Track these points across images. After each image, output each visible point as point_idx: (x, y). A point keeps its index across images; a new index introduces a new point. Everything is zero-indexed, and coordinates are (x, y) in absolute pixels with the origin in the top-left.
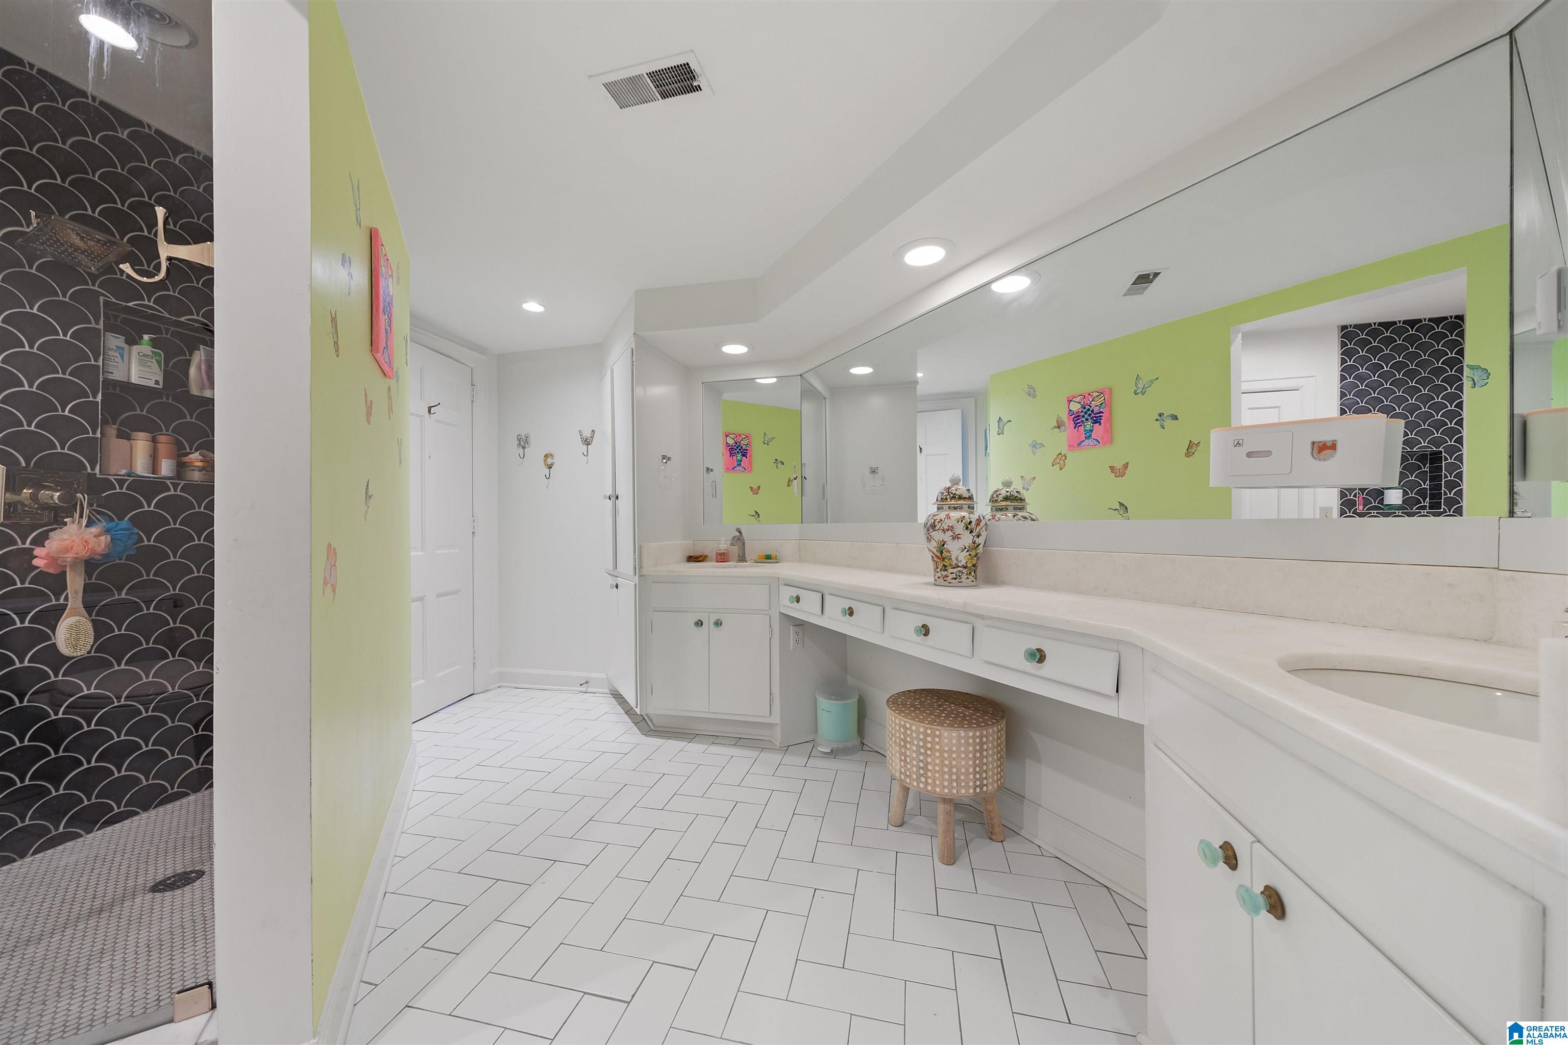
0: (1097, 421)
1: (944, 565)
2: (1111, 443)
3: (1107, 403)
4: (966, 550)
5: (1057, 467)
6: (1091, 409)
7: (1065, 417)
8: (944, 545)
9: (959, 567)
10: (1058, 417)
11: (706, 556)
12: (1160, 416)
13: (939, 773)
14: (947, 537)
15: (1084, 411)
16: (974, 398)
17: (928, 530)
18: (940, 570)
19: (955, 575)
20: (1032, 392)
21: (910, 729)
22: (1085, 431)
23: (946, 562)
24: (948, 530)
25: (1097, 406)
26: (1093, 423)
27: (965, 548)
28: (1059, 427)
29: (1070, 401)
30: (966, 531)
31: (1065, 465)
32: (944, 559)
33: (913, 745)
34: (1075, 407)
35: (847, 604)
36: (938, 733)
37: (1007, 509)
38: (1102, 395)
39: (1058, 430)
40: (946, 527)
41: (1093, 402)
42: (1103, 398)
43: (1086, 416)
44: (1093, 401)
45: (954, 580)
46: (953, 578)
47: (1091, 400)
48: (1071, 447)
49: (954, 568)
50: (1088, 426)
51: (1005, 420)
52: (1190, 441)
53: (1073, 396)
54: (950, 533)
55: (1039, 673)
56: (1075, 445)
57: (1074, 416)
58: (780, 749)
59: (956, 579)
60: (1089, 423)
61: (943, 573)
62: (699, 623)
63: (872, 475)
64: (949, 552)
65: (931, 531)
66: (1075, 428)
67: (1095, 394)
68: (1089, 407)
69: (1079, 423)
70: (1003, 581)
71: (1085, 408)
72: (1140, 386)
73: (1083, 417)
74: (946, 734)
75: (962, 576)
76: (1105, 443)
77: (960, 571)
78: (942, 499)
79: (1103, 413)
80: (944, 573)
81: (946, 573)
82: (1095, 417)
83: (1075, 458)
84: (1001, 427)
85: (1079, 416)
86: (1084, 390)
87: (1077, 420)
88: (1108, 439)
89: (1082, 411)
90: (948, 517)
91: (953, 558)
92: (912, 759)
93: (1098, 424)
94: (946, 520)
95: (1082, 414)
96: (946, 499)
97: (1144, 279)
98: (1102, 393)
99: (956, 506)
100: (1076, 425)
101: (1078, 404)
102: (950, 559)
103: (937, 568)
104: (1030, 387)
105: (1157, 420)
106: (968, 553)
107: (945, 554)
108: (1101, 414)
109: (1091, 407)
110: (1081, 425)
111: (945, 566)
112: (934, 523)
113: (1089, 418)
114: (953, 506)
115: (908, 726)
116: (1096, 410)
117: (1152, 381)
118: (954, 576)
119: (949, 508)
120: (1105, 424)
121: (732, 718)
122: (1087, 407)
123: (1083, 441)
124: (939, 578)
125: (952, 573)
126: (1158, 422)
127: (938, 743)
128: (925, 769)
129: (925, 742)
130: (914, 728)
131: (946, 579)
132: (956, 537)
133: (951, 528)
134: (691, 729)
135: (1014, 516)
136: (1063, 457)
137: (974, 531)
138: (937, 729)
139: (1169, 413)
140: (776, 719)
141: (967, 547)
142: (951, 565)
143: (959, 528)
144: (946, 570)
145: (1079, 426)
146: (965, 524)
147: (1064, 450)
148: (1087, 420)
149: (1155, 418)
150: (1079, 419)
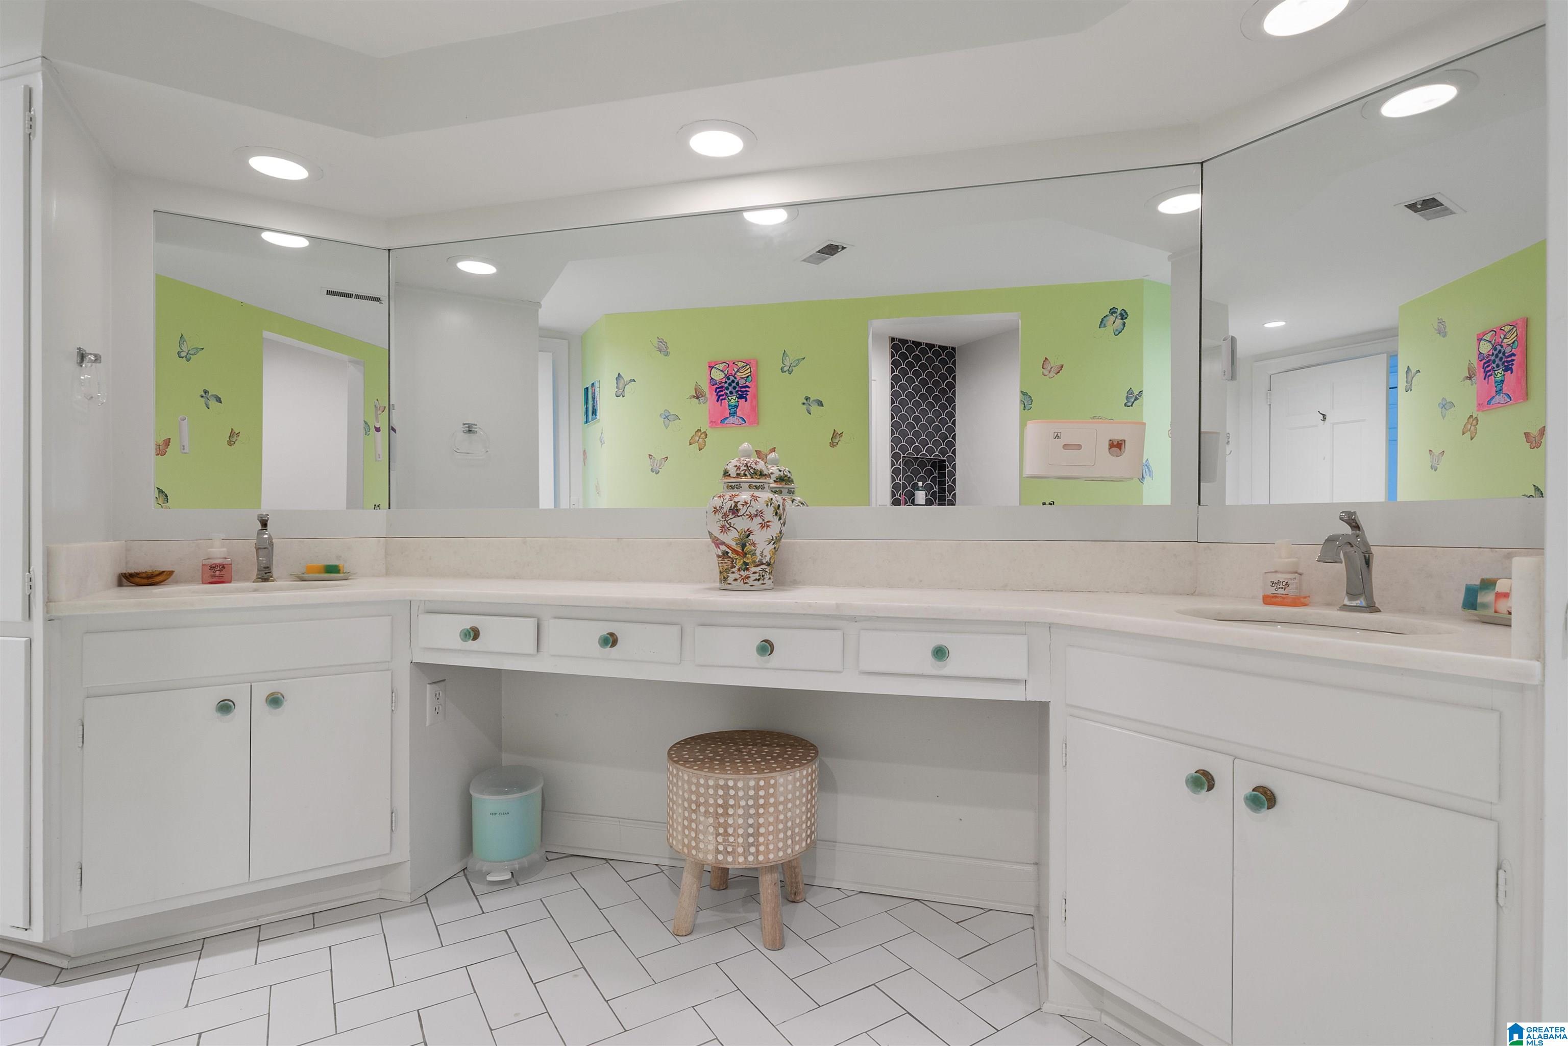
0: (742, 396)
1: (744, 562)
2: (758, 424)
3: (752, 376)
4: (773, 542)
5: (696, 446)
6: (736, 381)
7: (705, 386)
8: (749, 535)
9: (763, 564)
10: (697, 385)
11: (171, 573)
12: (807, 400)
13: (773, 835)
14: (754, 525)
15: (728, 382)
16: (567, 341)
17: (725, 515)
18: (739, 570)
19: (758, 574)
20: (663, 348)
21: (734, 787)
22: (729, 406)
23: (748, 559)
24: (756, 515)
25: (743, 378)
26: (738, 398)
27: (773, 540)
28: (698, 398)
29: (711, 367)
30: (775, 517)
31: (705, 445)
32: (746, 554)
33: (739, 807)
34: (718, 376)
35: (605, 629)
36: (772, 782)
37: (781, 492)
38: (748, 367)
39: (697, 401)
40: (754, 512)
41: (738, 374)
42: (749, 370)
43: (731, 388)
44: (737, 371)
45: (756, 582)
46: (756, 580)
47: (736, 370)
48: (713, 423)
49: (758, 566)
50: (732, 401)
51: (627, 378)
52: (834, 430)
53: (715, 362)
54: (758, 520)
55: (946, 671)
56: (718, 421)
57: (716, 386)
58: (413, 905)
59: (759, 580)
60: (734, 397)
61: (742, 573)
62: (225, 707)
63: (467, 435)
64: (754, 544)
65: (731, 516)
66: (718, 401)
67: (740, 364)
68: (733, 378)
69: (723, 395)
70: (795, 580)
71: (729, 379)
72: (787, 363)
73: (727, 389)
74: (781, 780)
75: (765, 577)
76: (751, 424)
77: (763, 570)
78: (738, 474)
79: (749, 387)
80: (744, 573)
81: (746, 573)
82: (741, 391)
83: (716, 436)
84: (621, 386)
85: (722, 387)
86: (729, 357)
87: (720, 391)
88: (753, 419)
89: (726, 382)
90: (755, 498)
91: (758, 553)
92: (736, 827)
93: (744, 400)
94: (753, 502)
95: (726, 385)
96: (745, 475)
97: (831, 250)
98: (748, 364)
99: (758, 484)
100: (719, 398)
101: (721, 373)
102: (754, 554)
103: (733, 567)
104: (661, 341)
105: (804, 404)
106: (773, 546)
107: (748, 548)
108: (747, 389)
109: (735, 378)
110: (725, 399)
111: (746, 564)
112: (736, 506)
113: (734, 391)
114: (754, 484)
115: (731, 783)
116: (742, 382)
117: (799, 361)
118: (756, 576)
119: (750, 486)
120: (752, 402)
121: (311, 877)
122: (732, 378)
123: (727, 418)
124: (735, 580)
125: (754, 573)
126: (805, 406)
127: (772, 795)
128: (757, 834)
129: (756, 798)
130: (740, 784)
131: (747, 581)
132: (765, 525)
133: (759, 514)
134: (194, 932)
135: (793, 502)
136: (703, 435)
137: (782, 517)
138: (772, 777)
139: (815, 399)
140: (402, 853)
141: (774, 538)
142: (754, 562)
143: (769, 514)
144: (747, 569)
145: (722, 400)
146: (775, 508)
147: (705, 426)
148: (731, 393)
149: (802, 402)
150: (722, 391)
